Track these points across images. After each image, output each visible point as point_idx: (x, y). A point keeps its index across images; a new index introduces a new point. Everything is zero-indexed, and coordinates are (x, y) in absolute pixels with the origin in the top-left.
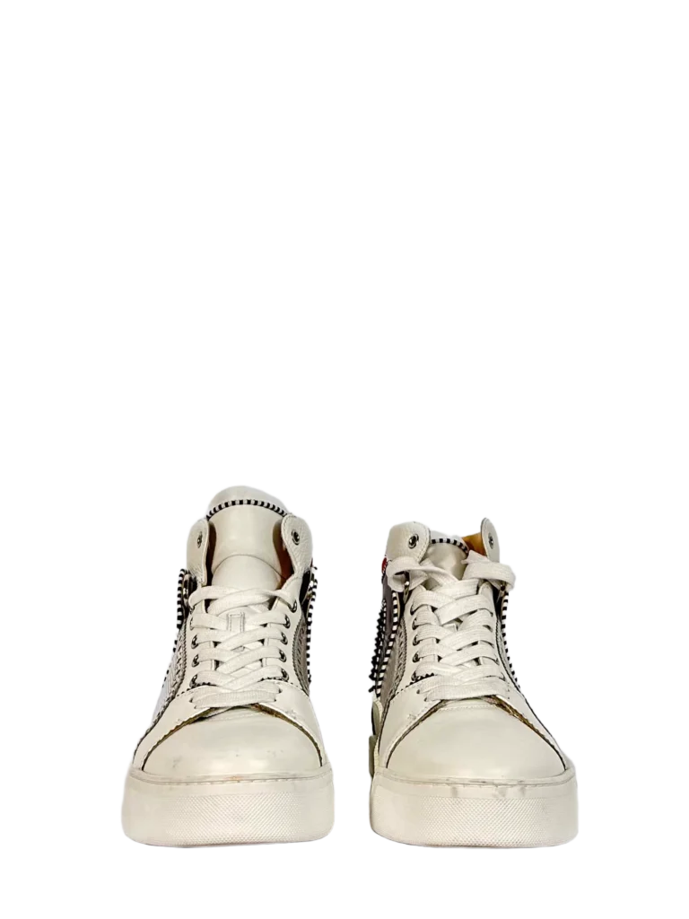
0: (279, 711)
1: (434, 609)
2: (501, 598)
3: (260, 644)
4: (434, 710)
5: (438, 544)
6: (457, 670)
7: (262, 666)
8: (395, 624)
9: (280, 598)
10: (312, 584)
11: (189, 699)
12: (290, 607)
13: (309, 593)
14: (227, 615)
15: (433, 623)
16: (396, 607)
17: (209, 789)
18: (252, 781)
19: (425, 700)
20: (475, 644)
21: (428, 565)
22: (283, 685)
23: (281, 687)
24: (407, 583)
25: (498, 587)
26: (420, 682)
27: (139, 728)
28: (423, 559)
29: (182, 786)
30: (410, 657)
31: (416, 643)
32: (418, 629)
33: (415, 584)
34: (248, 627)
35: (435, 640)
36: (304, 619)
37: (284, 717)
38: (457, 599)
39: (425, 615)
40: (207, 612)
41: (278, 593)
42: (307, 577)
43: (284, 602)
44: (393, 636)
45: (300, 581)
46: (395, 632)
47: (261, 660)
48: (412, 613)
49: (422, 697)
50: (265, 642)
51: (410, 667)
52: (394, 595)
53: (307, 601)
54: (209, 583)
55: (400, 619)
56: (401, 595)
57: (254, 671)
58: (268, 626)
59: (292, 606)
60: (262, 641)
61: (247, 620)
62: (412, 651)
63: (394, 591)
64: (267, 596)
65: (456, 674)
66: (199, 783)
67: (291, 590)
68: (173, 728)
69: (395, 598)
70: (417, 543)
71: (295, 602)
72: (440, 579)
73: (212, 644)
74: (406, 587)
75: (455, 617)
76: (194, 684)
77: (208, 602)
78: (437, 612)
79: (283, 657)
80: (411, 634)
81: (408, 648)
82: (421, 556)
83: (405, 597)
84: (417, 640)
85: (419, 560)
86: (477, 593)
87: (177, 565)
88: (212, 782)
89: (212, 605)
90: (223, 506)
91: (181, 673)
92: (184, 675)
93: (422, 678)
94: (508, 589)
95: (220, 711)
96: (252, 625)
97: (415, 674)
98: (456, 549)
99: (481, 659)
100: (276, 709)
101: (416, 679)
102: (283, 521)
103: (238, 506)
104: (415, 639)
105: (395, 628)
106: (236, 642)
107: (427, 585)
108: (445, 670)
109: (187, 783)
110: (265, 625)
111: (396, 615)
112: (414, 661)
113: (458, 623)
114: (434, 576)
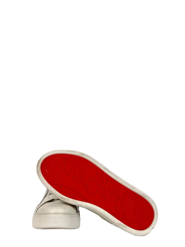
11: (49, 197)
17: (50, 216)
18: (59, 214)
27: (35, 205)
29: (44, 215)
66: (47, 214)
68: (45, 203)
76: (50, 194)
88: (50, 214)
91: (47, 192)
92: (48, 192)
95: (55, 200)
109: (45, 214)
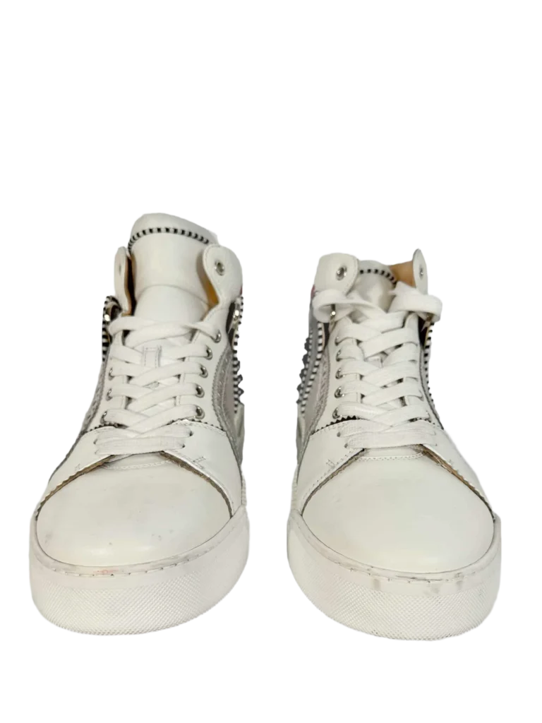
0: (185, 460)
1: (359, 342)
2: (426, 329)
3: (176, 379)
4: (355, 458)
5: (365, 274)
6: (379, 412)
7: (175, 405)
8: (319, 352)
9: (200, 331)
10: (237, 313)
11: (94, 440)
12: (212, 338)
13: (234, 322)
14: (143, 348)
15: (358, 358)
16: (321, 337)
18: (129, 574)
19: (346, 446)
20: (400, 381)
21: (356, 298)
22: (195, 427)
23: (192, 429)
24: (333, 313)
25: (424, 317)
26: (341, 424)
28: (350, 291)
30: (332, 392)
31: (339, 376)
32: (341, 362)
33: (341, 315)
34: (164, 362)
35: (358, 376)
36: (229, 348)
37: (190, 468)
38: (383, 332)
39: (349, 349)
40: (124, 344)
41: (198, 325)
42: (232, 307)
43: (205, 333)
44: (317, 363)
45: (226, 312)
46: (319, 360)
47: (175, 398)
48: (337, 344)
49: (342, 441)
50: (182, 377)
51: (332, 403)
52: (320, 325)
53: (233, 331)
54: (132, 313)
55: (324, 348)
56: (326, 325)
57: (166, 410)
58: (186, 360)
59: (215, 337)
60: (179, 376)
61: (164, 354)
62: (334, 385)
63: (319, 322)
64: (185, 327)
65: (379, 416)
67: (215, 320)
68: (67, 479)
69: (320, 329)
70: (345, 274)
71: (219, 333)
72: (367, 312)
73: (126, 379)
74: (333, 316)
75: (381, 350)
76: (103, 422)
77: (126, 333)
78: (361, 345)
79: (199, 392)
80: (335, 366)
81: (330, 380)
82: (348, 288)
83: (331, 327)
84: (340, 374)
85: (346, 291)
86: (403, 326)
87: (106, 292)
89: (130, 337)
90: (141, 234)
93: (343, 420)
94: (433, 320)
96: (169, 359)
97: (336, 412)
98: (383, 278)
99: (406, 398)
100: (182, 459)
101: (338, 419)
102: (205, 251)
103: (156, 235)
104: (338, 372)
105: (319, 356)
106: (150, 378)
107: (354, 317)
108: (369, 412)
110: (183, 359)
111: (320, 345)
112: (336, 396)
113: (383, 356)
114: (361, 309)
